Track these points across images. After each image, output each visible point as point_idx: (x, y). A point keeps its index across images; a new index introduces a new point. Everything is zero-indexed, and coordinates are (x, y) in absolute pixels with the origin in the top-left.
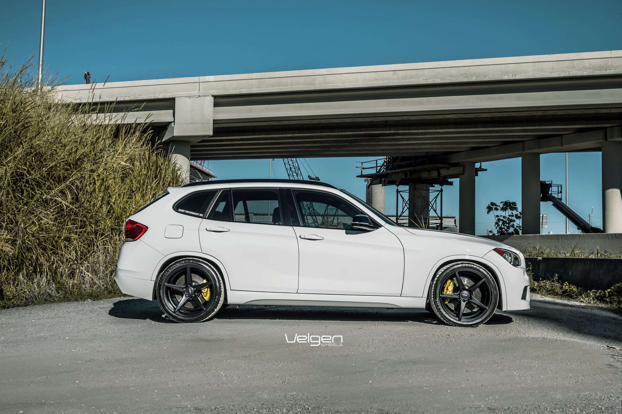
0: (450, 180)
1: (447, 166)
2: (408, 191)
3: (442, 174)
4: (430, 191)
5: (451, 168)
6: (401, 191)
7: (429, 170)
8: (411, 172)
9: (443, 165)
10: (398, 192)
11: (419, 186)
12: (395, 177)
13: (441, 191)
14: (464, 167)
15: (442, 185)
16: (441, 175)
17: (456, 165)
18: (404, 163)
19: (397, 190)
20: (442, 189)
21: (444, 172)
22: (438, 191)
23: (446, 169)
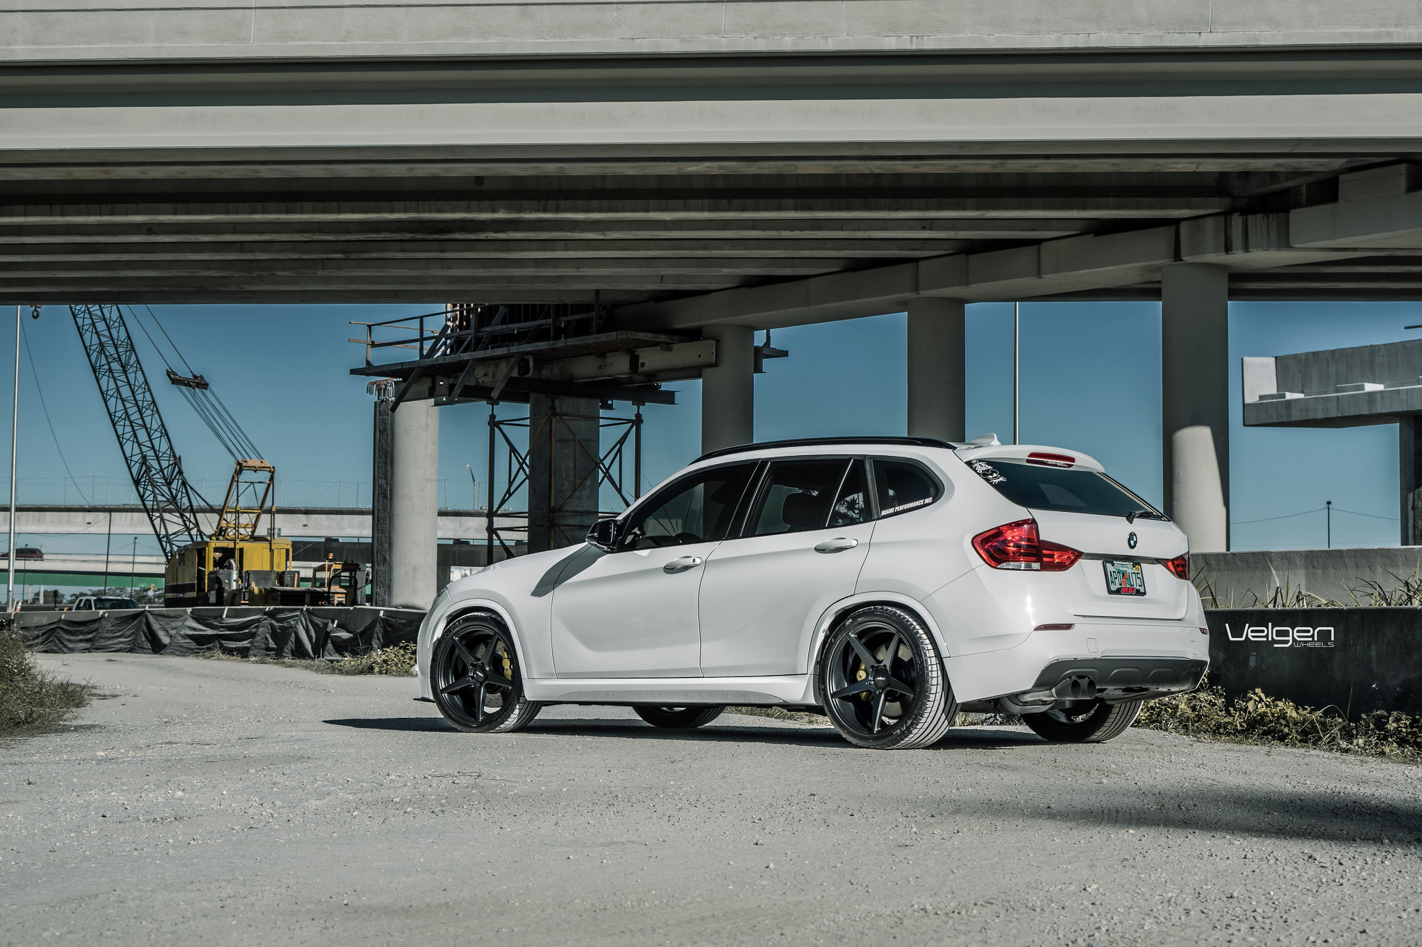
0: (665, 386)
1: (663, 338)
2: (527, 422)
3: (646, 366)
4: (602, 422)
5: (676, 347)
6: (502, 422)
7: (601, 352)
8: (542, 359)
9: (650, 335)
10: (494, 423)
11: (565, 404)
12: (486, 375)
13: (638, 421)
14: (717, 341)
15: (639, 402)
16: (641, 369)
17: (694, 335)
18: (515, 327)
19: (493, 416)
20: (638, 416)
21: (651, 359)
22: (629, 421)
23: (659, 347)
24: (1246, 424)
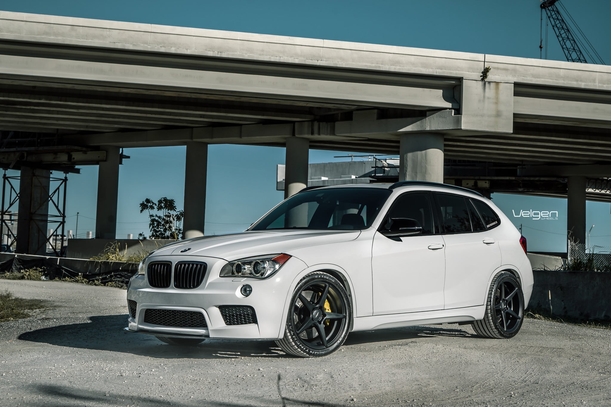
0: (77, 167)
1: (84, 149)
2: (19, 178)
3: (75, 159)
4: (51, 179)
5: (89, 153)
6: (9, 177)
7: (55, 153)
8: (30, 153)
9: (80, 148)
10: (5, 178)
11: (38, 172)
12: (4, 158)
13: (65, 180)
14: (107, 152)
15: (66, 172)
16: (73, 160)
17: (97, 148)
18: (17, 140)
19: (5, 175)
20: (66, 178)
21: (77, 156)
22: (61, 179)
23: (82, 152)
24: (278, 189)
